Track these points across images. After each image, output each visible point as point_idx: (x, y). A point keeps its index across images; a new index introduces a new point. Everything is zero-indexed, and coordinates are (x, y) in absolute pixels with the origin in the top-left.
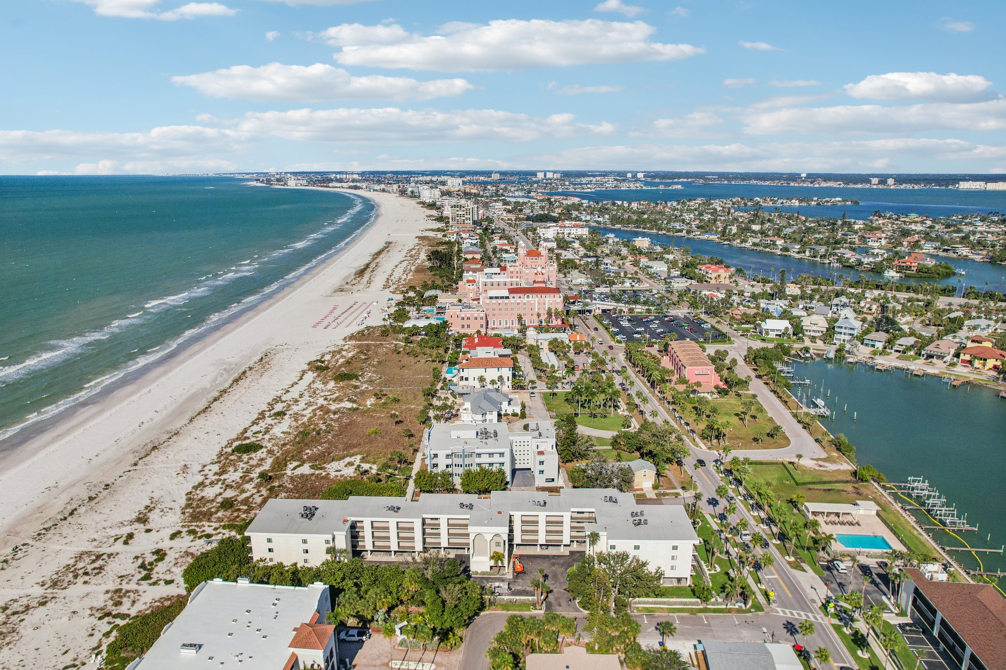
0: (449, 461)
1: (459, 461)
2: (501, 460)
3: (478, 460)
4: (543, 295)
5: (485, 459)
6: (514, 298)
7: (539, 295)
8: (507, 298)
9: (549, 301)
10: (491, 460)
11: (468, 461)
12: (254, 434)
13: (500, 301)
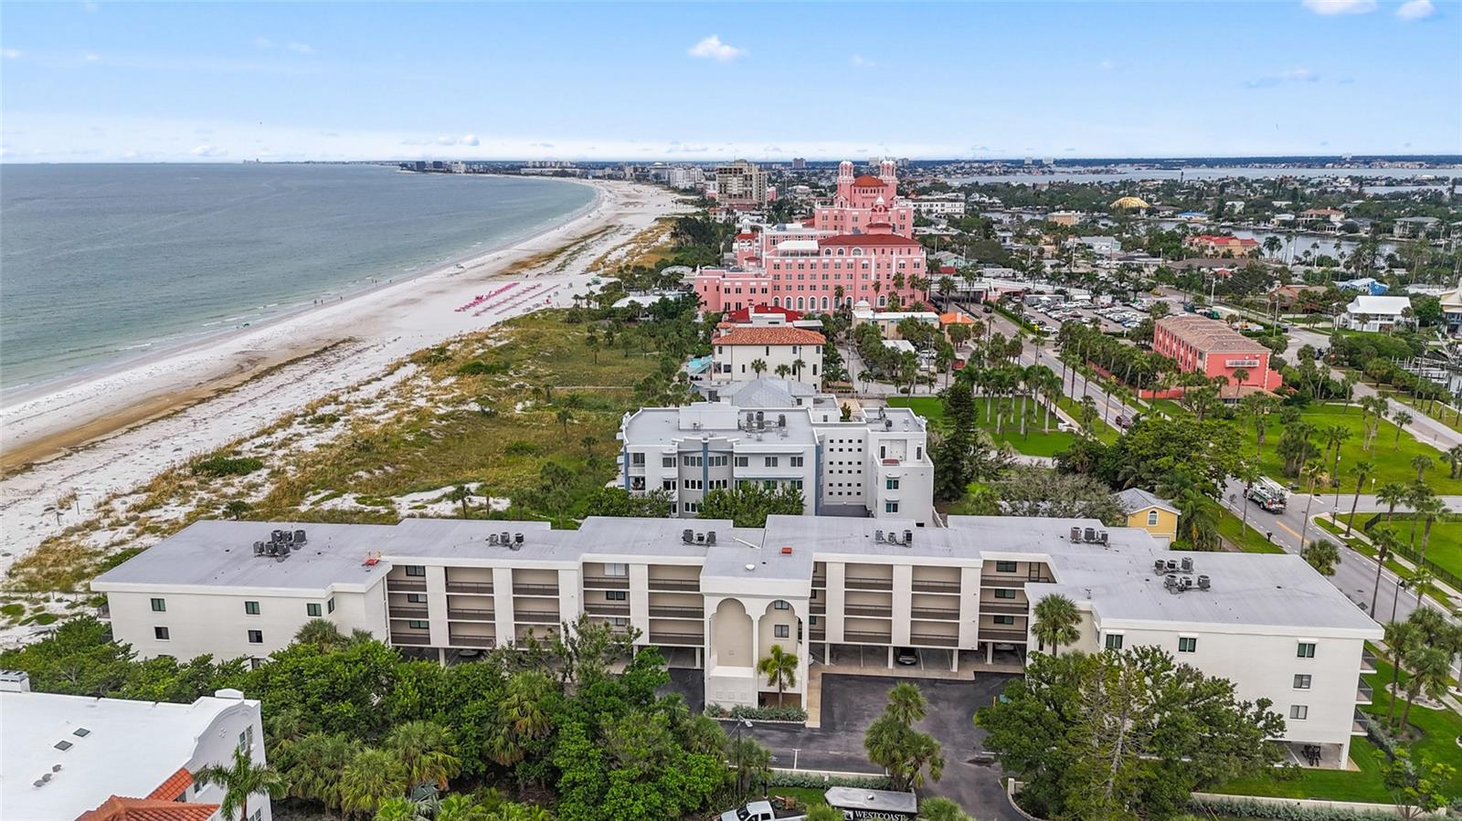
0: (672, 473)
1: (695, 473)
2: (796, 473)
3: (739, 472)
4: (888, 250)
5: (756, 470)
6: (828, 253)
7: (879, 250)
8: (818, 254)
9: (898, 260)
10: (771, 473)
11: (716, 473)
12: (256, 447)
13: (801, 260)
